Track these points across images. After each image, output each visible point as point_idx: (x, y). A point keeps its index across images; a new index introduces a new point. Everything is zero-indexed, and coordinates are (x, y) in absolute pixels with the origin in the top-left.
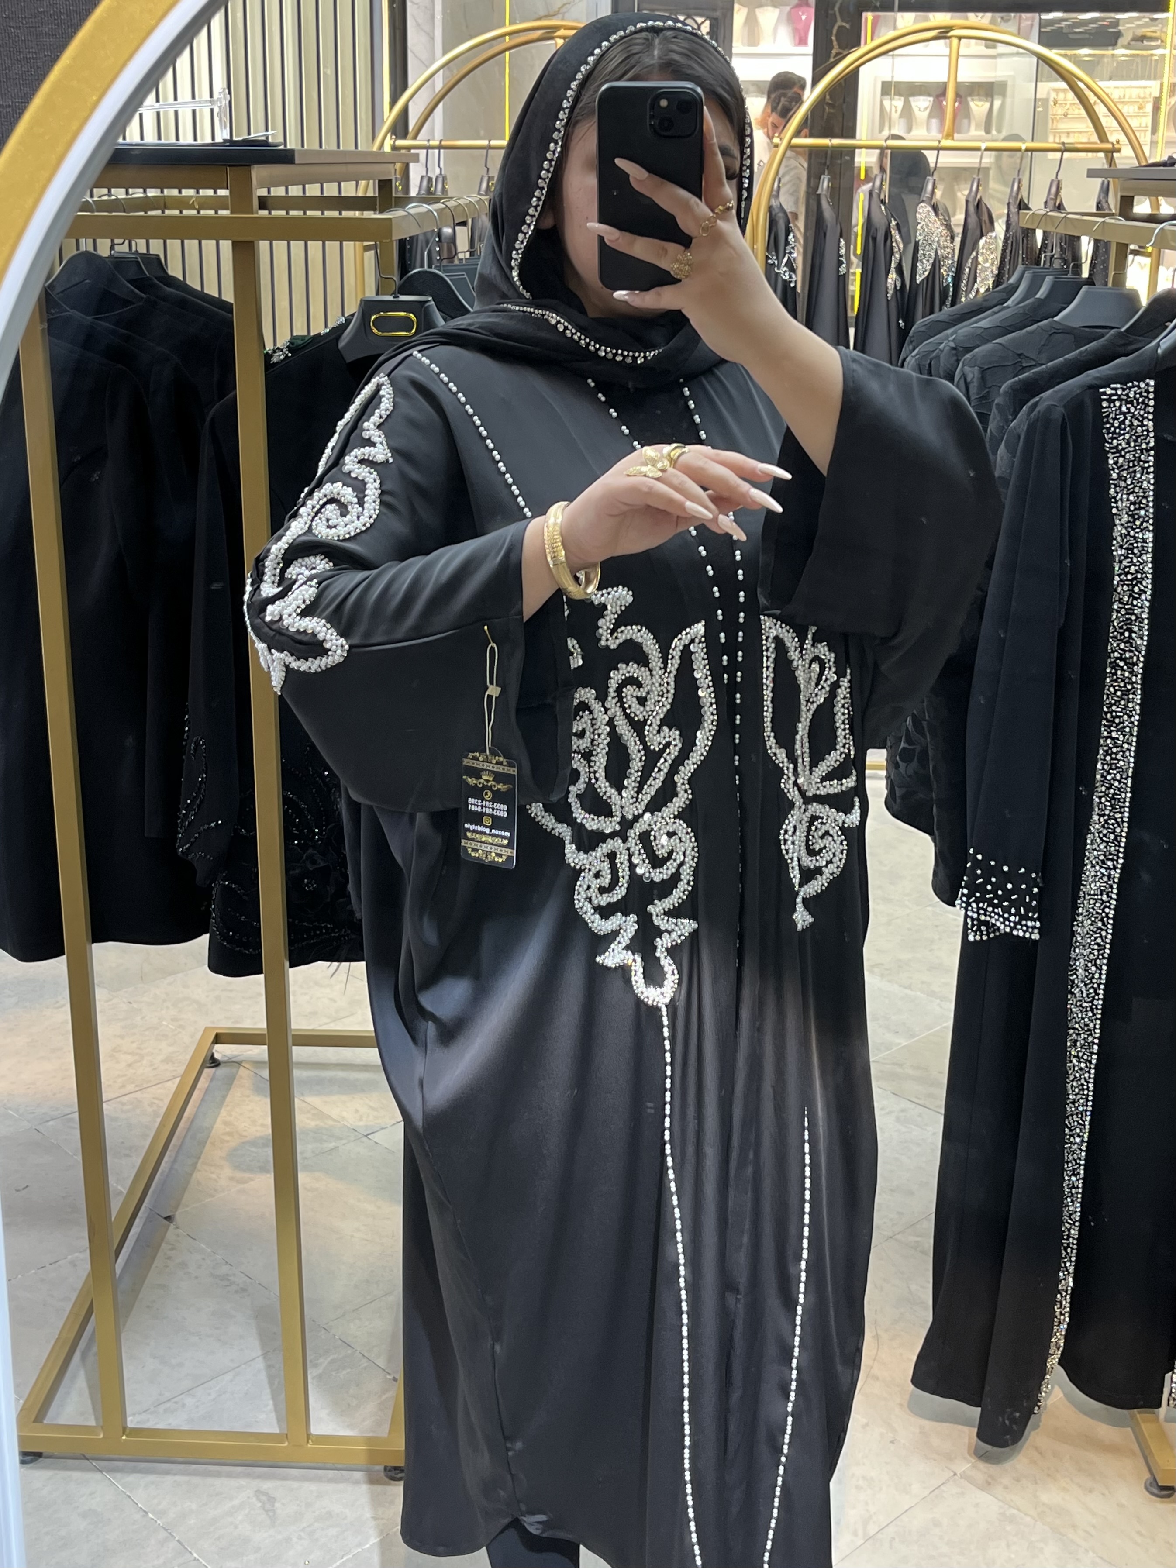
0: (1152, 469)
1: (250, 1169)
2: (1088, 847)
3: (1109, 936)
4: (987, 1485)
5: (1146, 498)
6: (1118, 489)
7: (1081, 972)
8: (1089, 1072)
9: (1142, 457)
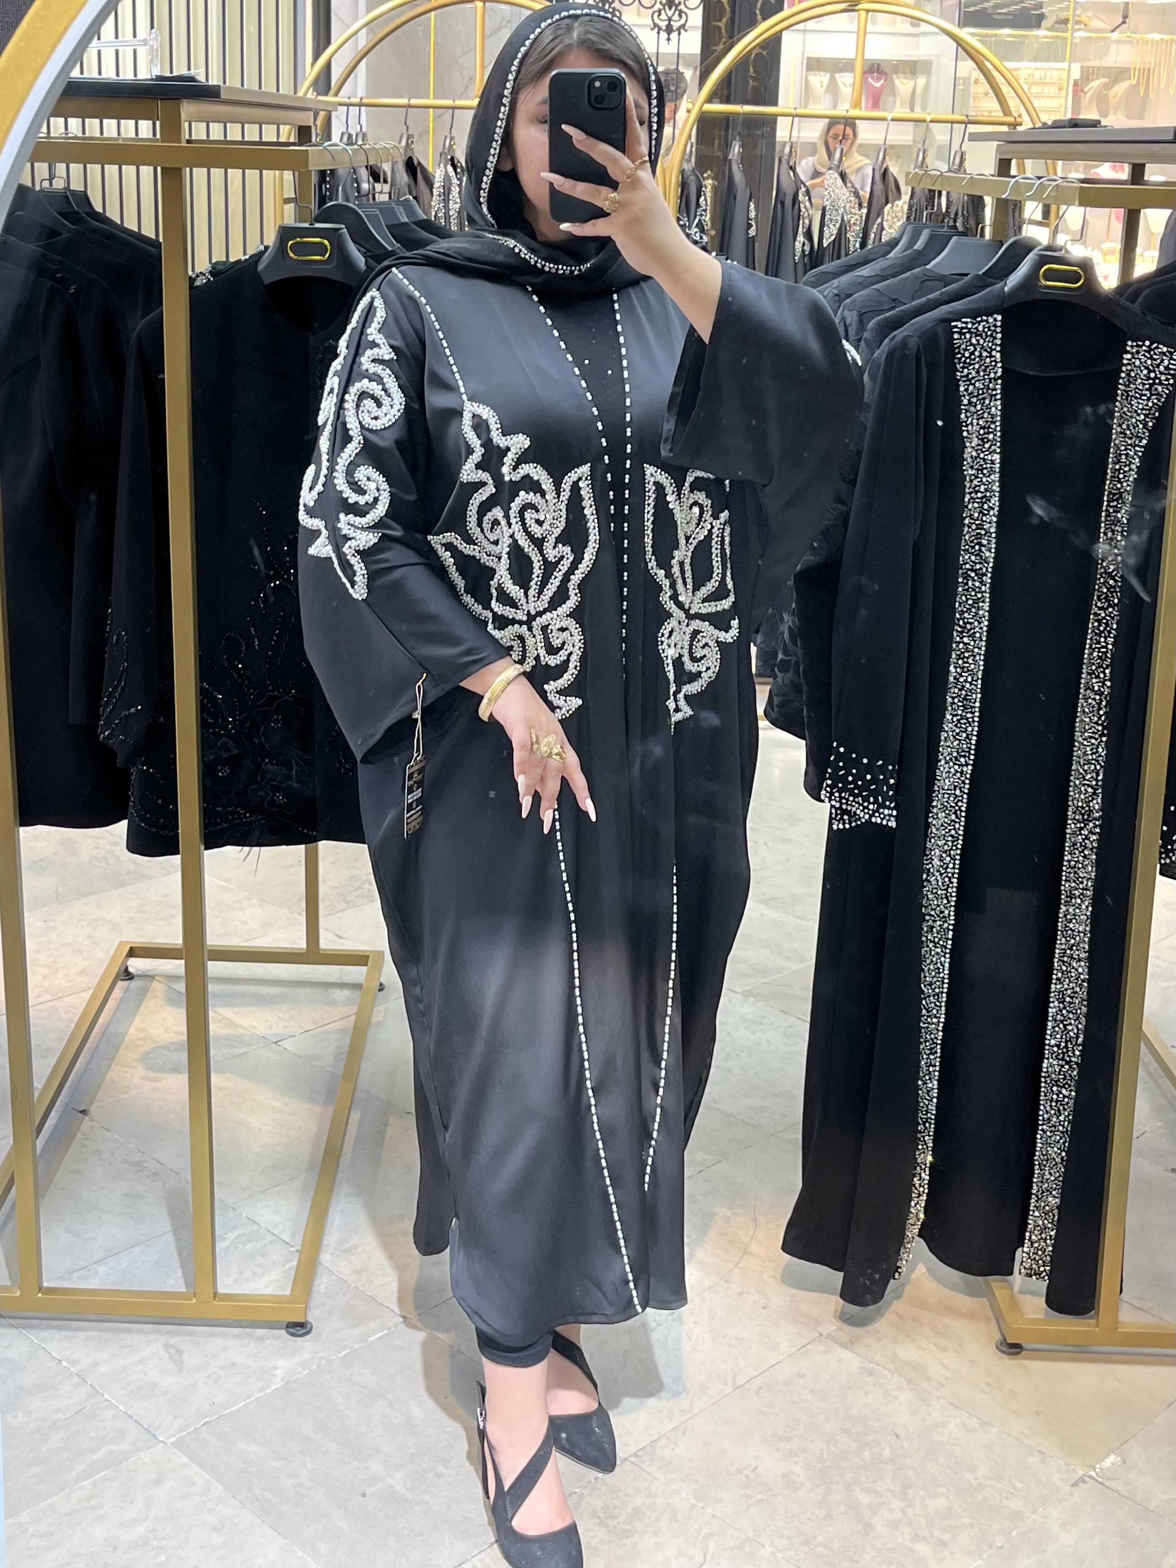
0: (999, 397)
1: (162, 1070)
2: (942, 743)
3: (962, 828)
4: (849, 1345)
5: (994, 423)
6: (968, 414)
7: (936, 862)
8: (945, 957)
9: (991, 385)
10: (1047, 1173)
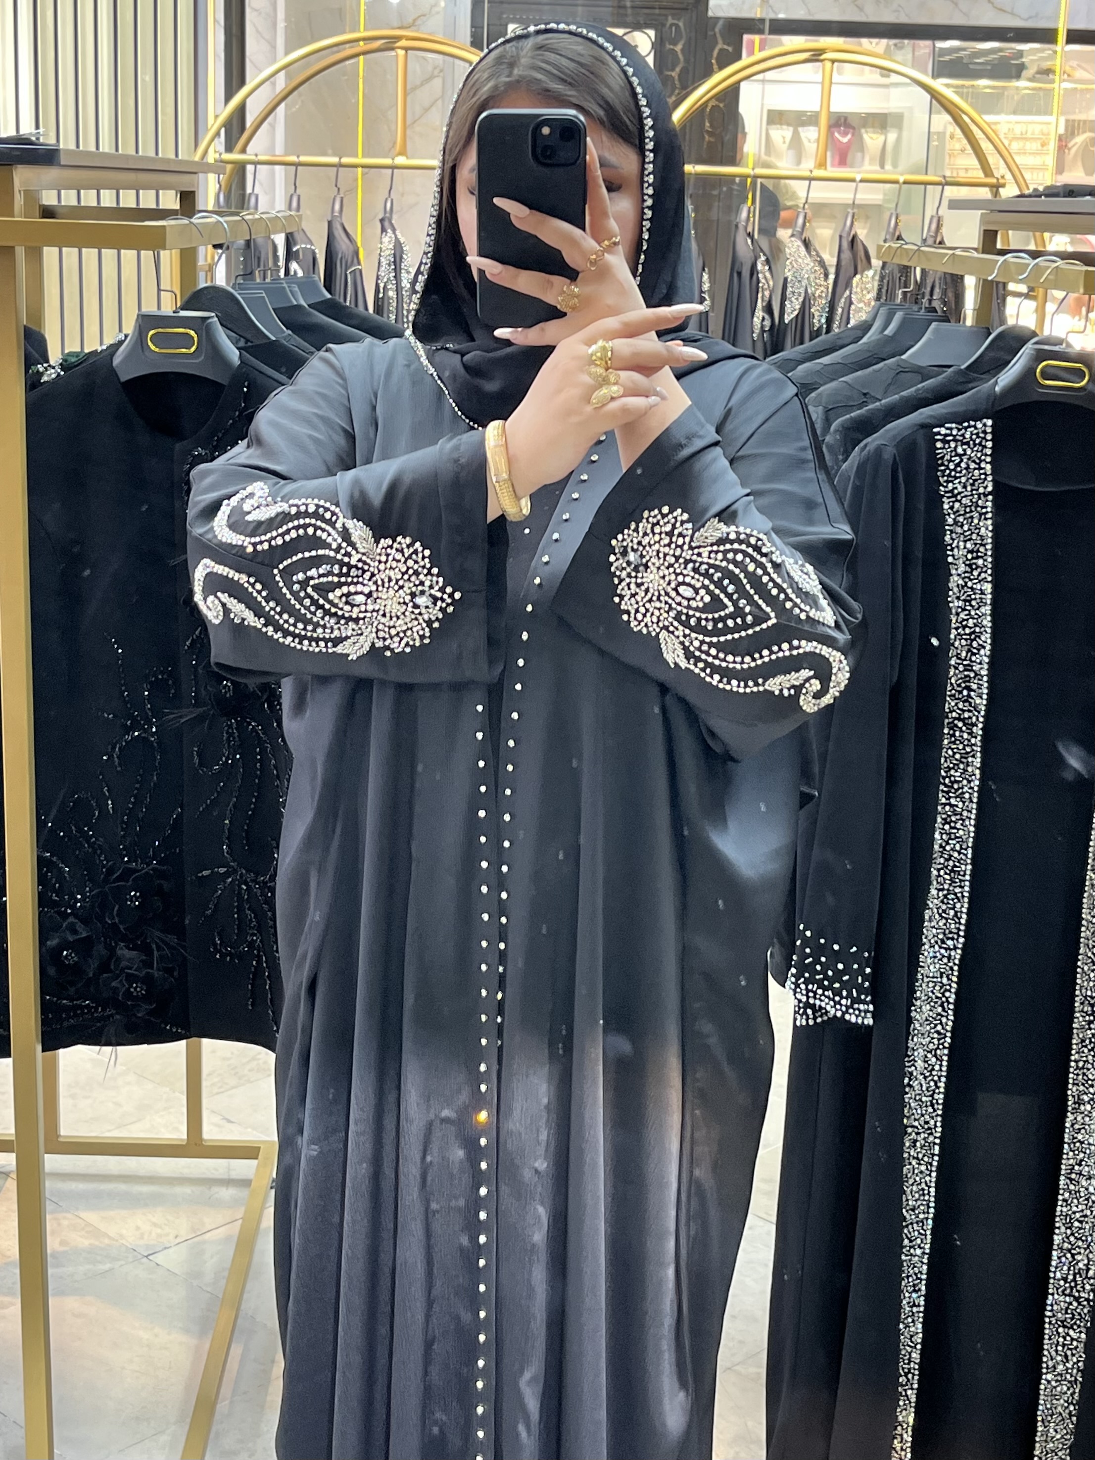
0: (989, 515)
2: (926, 924)
3: (950, 1023)
5: (984, 545)
6: (954, 536)
7: (920, 1064)
8: (930, 1175)
9: (980, 503)
10: (1051, 1431)
